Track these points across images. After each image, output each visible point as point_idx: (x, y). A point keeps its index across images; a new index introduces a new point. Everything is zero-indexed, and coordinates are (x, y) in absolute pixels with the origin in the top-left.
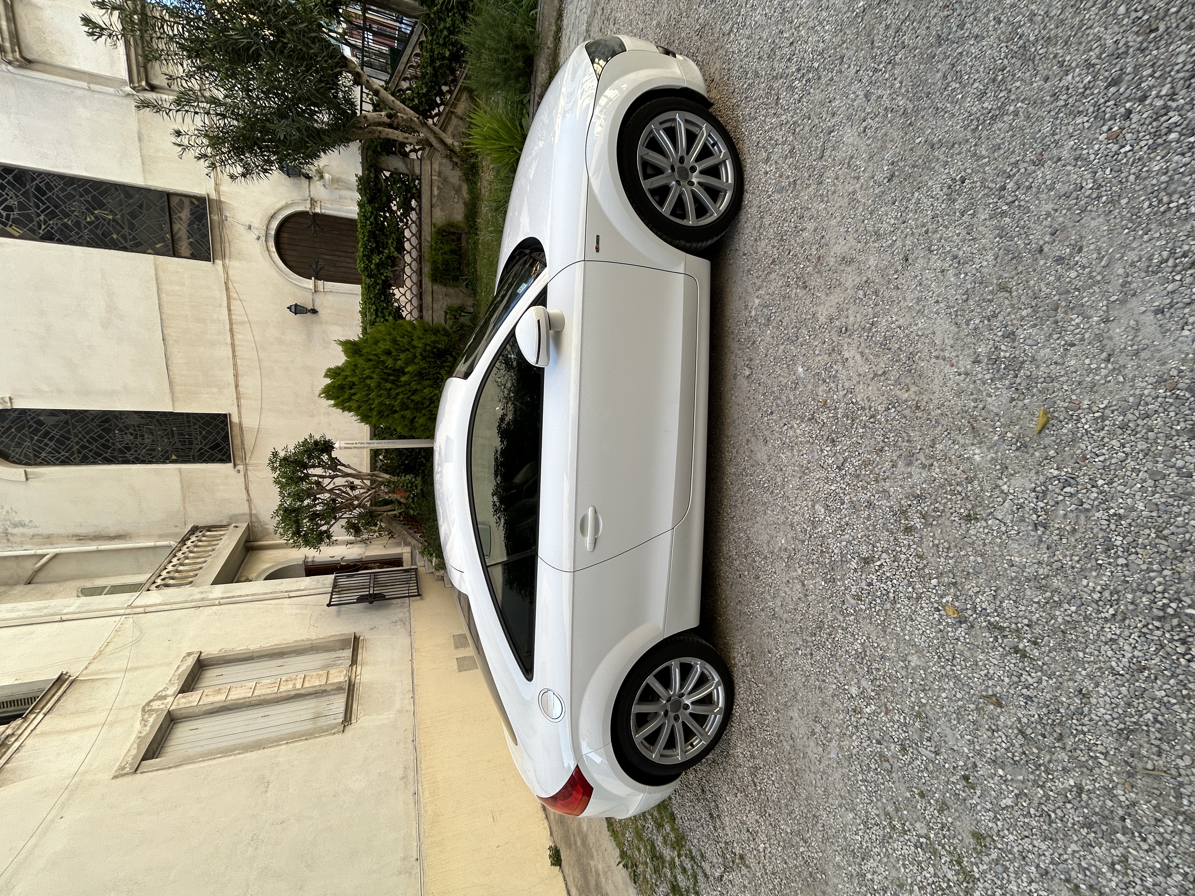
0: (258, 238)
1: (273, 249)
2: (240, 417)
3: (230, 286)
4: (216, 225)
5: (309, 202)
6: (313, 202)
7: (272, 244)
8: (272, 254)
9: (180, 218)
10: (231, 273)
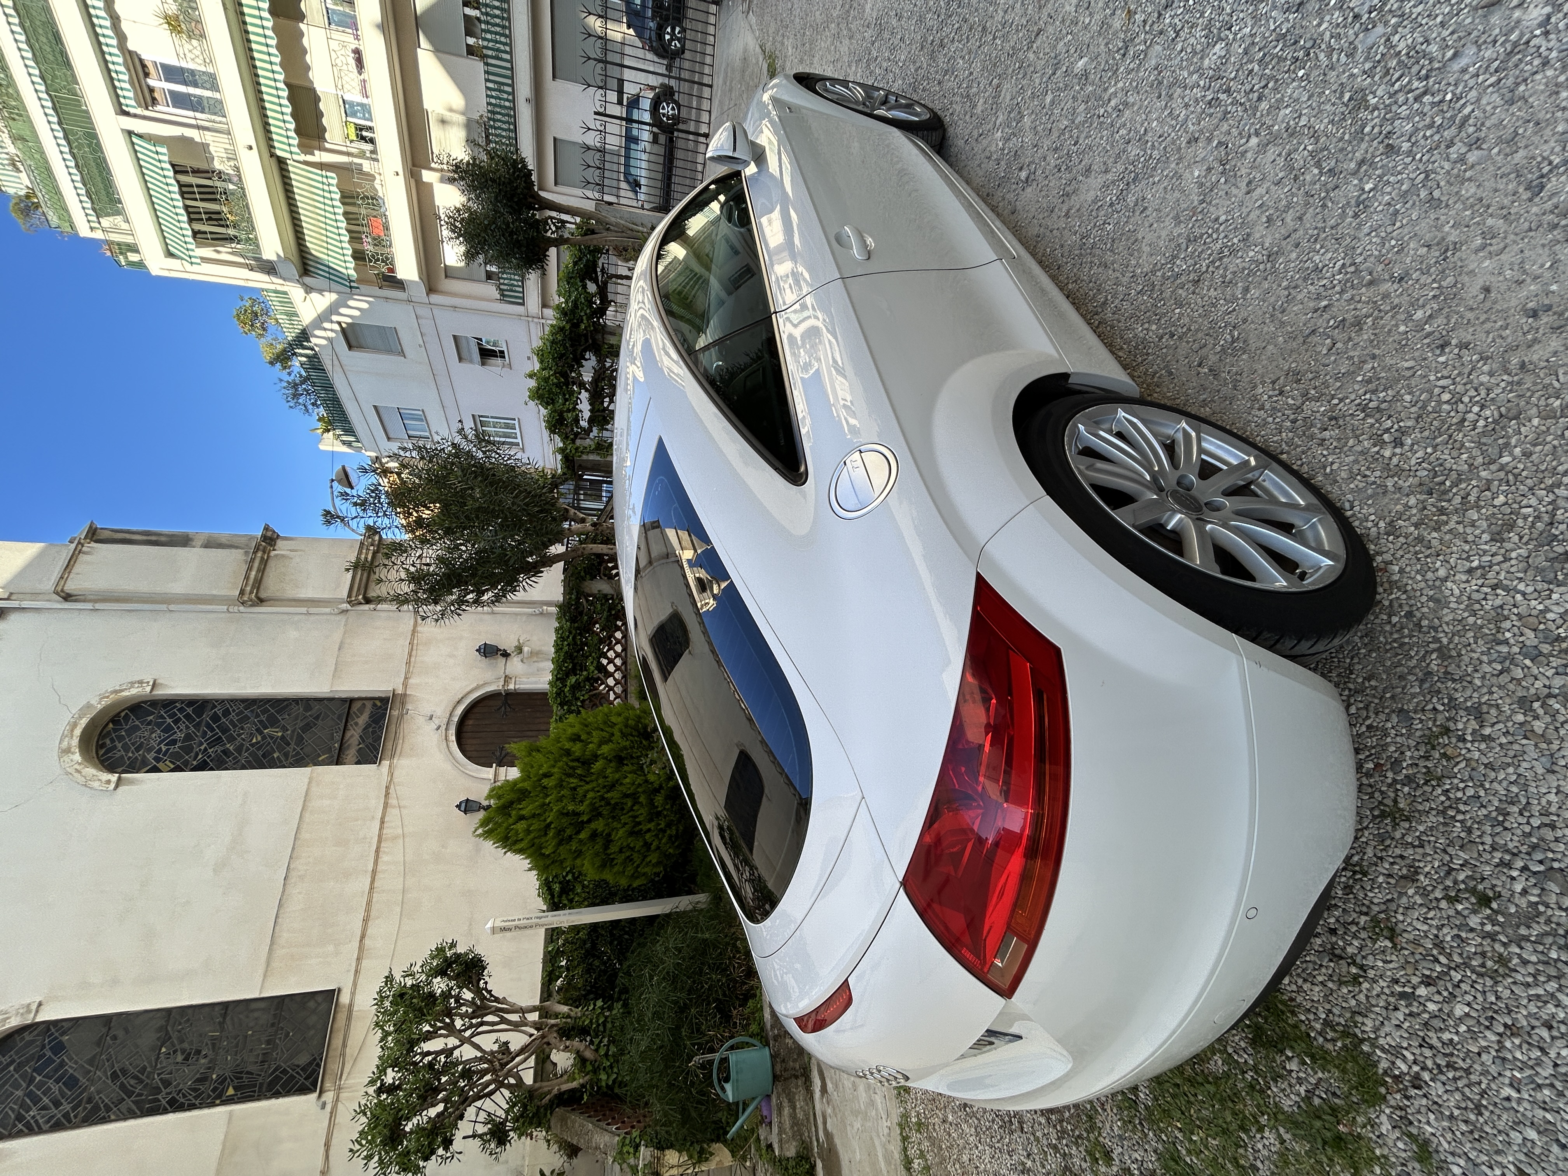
0: (438, 728)
1: (453, 738)
2: (353, 994)
3: (392, 791)
4: (394, 721)
5: (502, 679)
6: (507, 679)
7: (452, 732)
8: (451, 744)
9: (356, 724)
10: (396, 774)
